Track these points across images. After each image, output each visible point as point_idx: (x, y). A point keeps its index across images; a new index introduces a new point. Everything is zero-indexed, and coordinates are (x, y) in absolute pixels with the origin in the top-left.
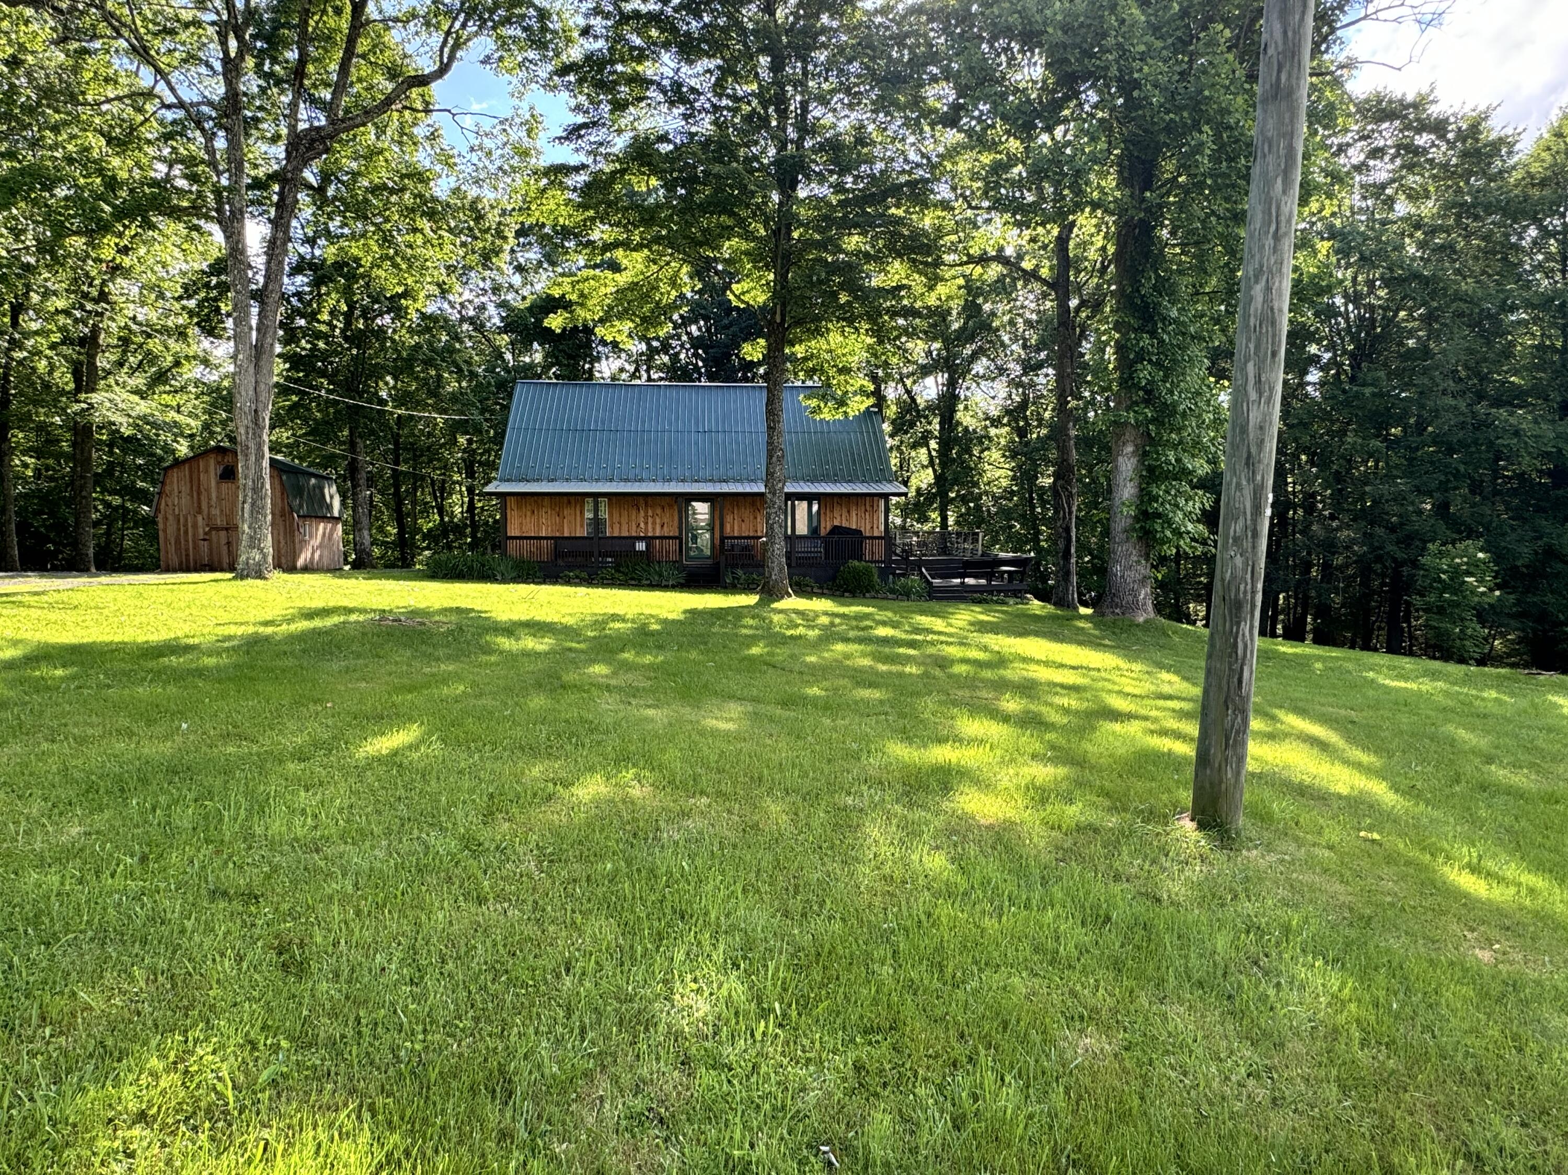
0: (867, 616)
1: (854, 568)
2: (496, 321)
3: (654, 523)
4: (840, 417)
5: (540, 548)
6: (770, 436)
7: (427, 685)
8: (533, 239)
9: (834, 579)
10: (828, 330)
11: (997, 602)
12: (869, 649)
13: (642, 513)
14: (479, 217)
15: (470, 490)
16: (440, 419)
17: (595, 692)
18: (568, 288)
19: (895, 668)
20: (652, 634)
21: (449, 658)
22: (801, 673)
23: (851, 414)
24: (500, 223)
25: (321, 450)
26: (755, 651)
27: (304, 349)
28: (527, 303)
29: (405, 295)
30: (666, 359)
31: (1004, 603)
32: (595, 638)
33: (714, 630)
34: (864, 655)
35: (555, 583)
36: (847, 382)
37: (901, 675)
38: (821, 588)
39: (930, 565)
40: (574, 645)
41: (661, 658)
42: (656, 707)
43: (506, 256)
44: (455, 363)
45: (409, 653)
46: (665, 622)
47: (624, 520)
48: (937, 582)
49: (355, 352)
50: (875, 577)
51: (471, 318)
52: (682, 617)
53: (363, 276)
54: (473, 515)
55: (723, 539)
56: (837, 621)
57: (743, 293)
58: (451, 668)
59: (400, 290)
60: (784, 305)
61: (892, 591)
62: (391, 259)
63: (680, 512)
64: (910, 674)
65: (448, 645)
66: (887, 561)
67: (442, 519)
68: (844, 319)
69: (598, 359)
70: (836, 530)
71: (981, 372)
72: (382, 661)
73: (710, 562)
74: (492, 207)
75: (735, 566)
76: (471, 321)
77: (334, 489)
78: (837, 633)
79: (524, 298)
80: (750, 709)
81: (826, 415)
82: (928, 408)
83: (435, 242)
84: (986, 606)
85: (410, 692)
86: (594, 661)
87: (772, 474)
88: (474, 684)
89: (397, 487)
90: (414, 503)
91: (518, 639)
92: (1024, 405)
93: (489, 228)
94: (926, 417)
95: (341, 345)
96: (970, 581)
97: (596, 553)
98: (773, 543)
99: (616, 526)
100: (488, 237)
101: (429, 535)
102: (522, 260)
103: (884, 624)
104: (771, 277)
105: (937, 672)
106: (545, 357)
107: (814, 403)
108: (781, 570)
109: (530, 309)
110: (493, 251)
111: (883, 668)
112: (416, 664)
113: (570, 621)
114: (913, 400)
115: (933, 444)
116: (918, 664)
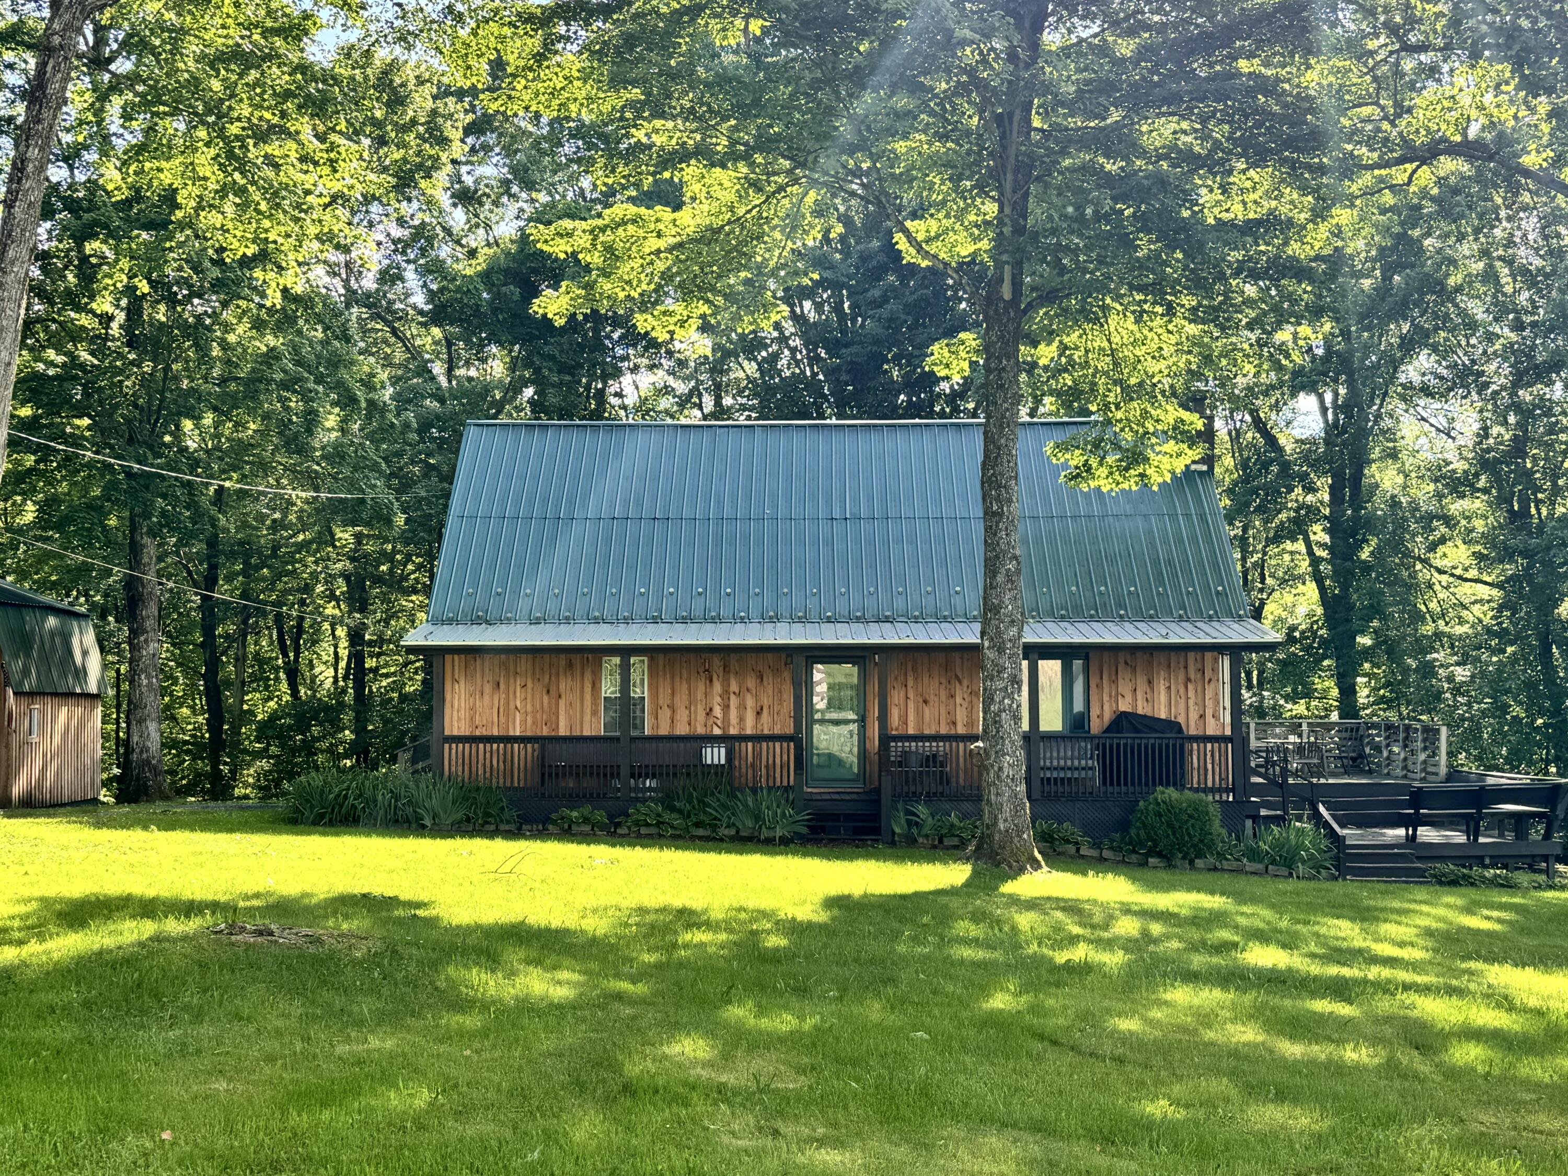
0: (1217, 918)
1: (1169, 806)
2: (419, 299)
3: (742, 707)
4: (1131, 485)
5: (507, 759)
6: (991, 531)
7: (353, 1089)
8: (491, 138)
9: (1124, 826)
10: (1105, 308)
11: (1494, 883)
12: (1248, 999)
13: (717, 687)
14: (397, 101)
15: (355, 637)
16: (300, 495)
17: (700, 1106)
18: (583, 241)
19: (1320, 1051)
20: (774, 957)
21: (382, 1019)
22: (1120, 1061)
23: (1156, 479)
24: (434, 113)
25: (61, 557)
26: (1000, 1001)
27: (52, 364)
28: (480, 264)
29: (263, 257)
30: (751, 368)
31: (1508, 886)
32: (658, 966)
33: (902, 949)
34: (1240, 1016)
35: (542, 834)
36: (1145, 414)
37: (1338, 1069)
38: (1096, 845)
39: (1331, 795)
40: (625, 986)
41: (810, 1023)
42: (838, 1144)
43: (442, 177)
44: (340, 385)
45: (297, 1008)
46: (794, 928)
47: (681, 700)
48: (1351, 834)
49: (147, 367)
50: (1217, 827)
51: (368, 295)
52: (822, 917)
53: (182, 226)
54: (360, 685)
55: (886, 739)
56: (1156, 929)
57: (928, 240)
58: (389, 1044)
59: (252, 250)
60: (1018, 266)
61: (1254, 855)
62: (241, 191)
63: (796, 685)
64: (1358, 1068)
65: (374, 991)
66: (1241, 786)
67: (295, 693)
68: (1141, 289)
69: (617, 373)
70: (1123, 721)
71: (1417, 379)
72: (250, 1029)
73: (858, 787)
74: (420, 81)
75: (914, 797)
76: (368, 301)
77: (90, 638)
78: (1166, 960)
79: (472, 253)
80: (1035, 1150)
81: (1102, 481)
82: (1306, 457)
83: (321, 156)
84: (1473, 893)
85: (324, 1105)
86: (675, 1028)
87: (996, 609)
88: (450, 1086)
89: (208, 631)
90: (240, 660)
91: (511, 974)
92: (1518, 447)
93: (414, 122)
94: (1303, 477)
95: (121, 356)
96: (1427, 834)
97: (625, 771)
98: (1000, 753)
99: (665, 714)
100: (411, 138)
101: (267, 729)
102: (469, 180)
103: (1262, 936)
104: (991, 209)
105: (1422, 1066)
106: (512, 367)
107: (1076, 459)
108: (1017, 809)
109: (486, 276)
110: (420, 166)
111: (1293, 1050)
112: (318, 1033)
113: (597, 926)
114: (1271, 441)
115: (1319, 533)
116: (1375, 1041)
